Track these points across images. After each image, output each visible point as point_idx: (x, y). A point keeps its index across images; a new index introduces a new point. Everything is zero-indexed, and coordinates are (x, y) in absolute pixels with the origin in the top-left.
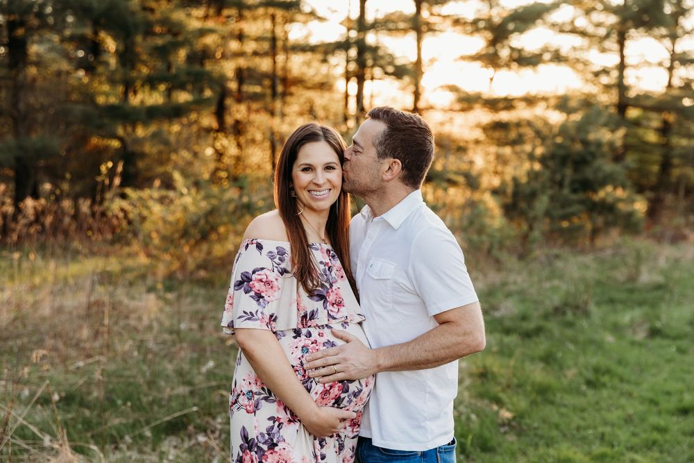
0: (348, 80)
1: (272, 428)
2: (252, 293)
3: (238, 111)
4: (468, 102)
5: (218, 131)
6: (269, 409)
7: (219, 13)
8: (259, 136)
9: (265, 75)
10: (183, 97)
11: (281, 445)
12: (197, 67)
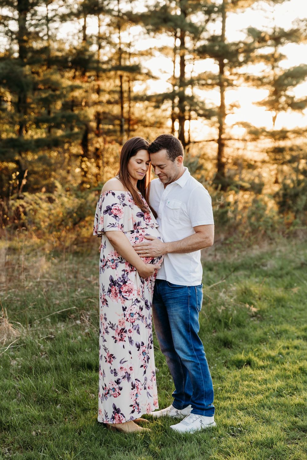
0: (173, 121)
1: (124, 274)
2: (113, 215)
3: (98, 143)
4: (256, 134)
5: (83, 156)
6: (123, 266)
7: (83, 75)
8: (112, 160)
9: (116, 117)
10: (60, 133)
11: (129, 282)
12: (69, 112)
